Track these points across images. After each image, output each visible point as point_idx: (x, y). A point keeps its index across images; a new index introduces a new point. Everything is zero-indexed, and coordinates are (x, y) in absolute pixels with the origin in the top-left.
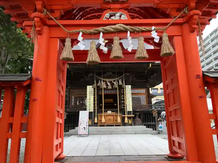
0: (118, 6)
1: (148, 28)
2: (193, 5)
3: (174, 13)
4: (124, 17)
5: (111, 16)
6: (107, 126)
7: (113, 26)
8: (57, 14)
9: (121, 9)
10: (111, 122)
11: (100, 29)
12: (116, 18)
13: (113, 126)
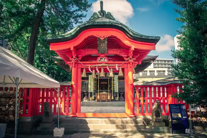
0: (104, 55)
1: (114, 65)
2: (131, 57)
3: (125, 59)
4: (106, 60)
5: (101, 59)
6: (101, 101)
7: (101, 65)
8: (80, 59)
9: (105, 56)
10: (104, 99)
11: (97, 65)
12: (102, 60)
13: (105, 101)
